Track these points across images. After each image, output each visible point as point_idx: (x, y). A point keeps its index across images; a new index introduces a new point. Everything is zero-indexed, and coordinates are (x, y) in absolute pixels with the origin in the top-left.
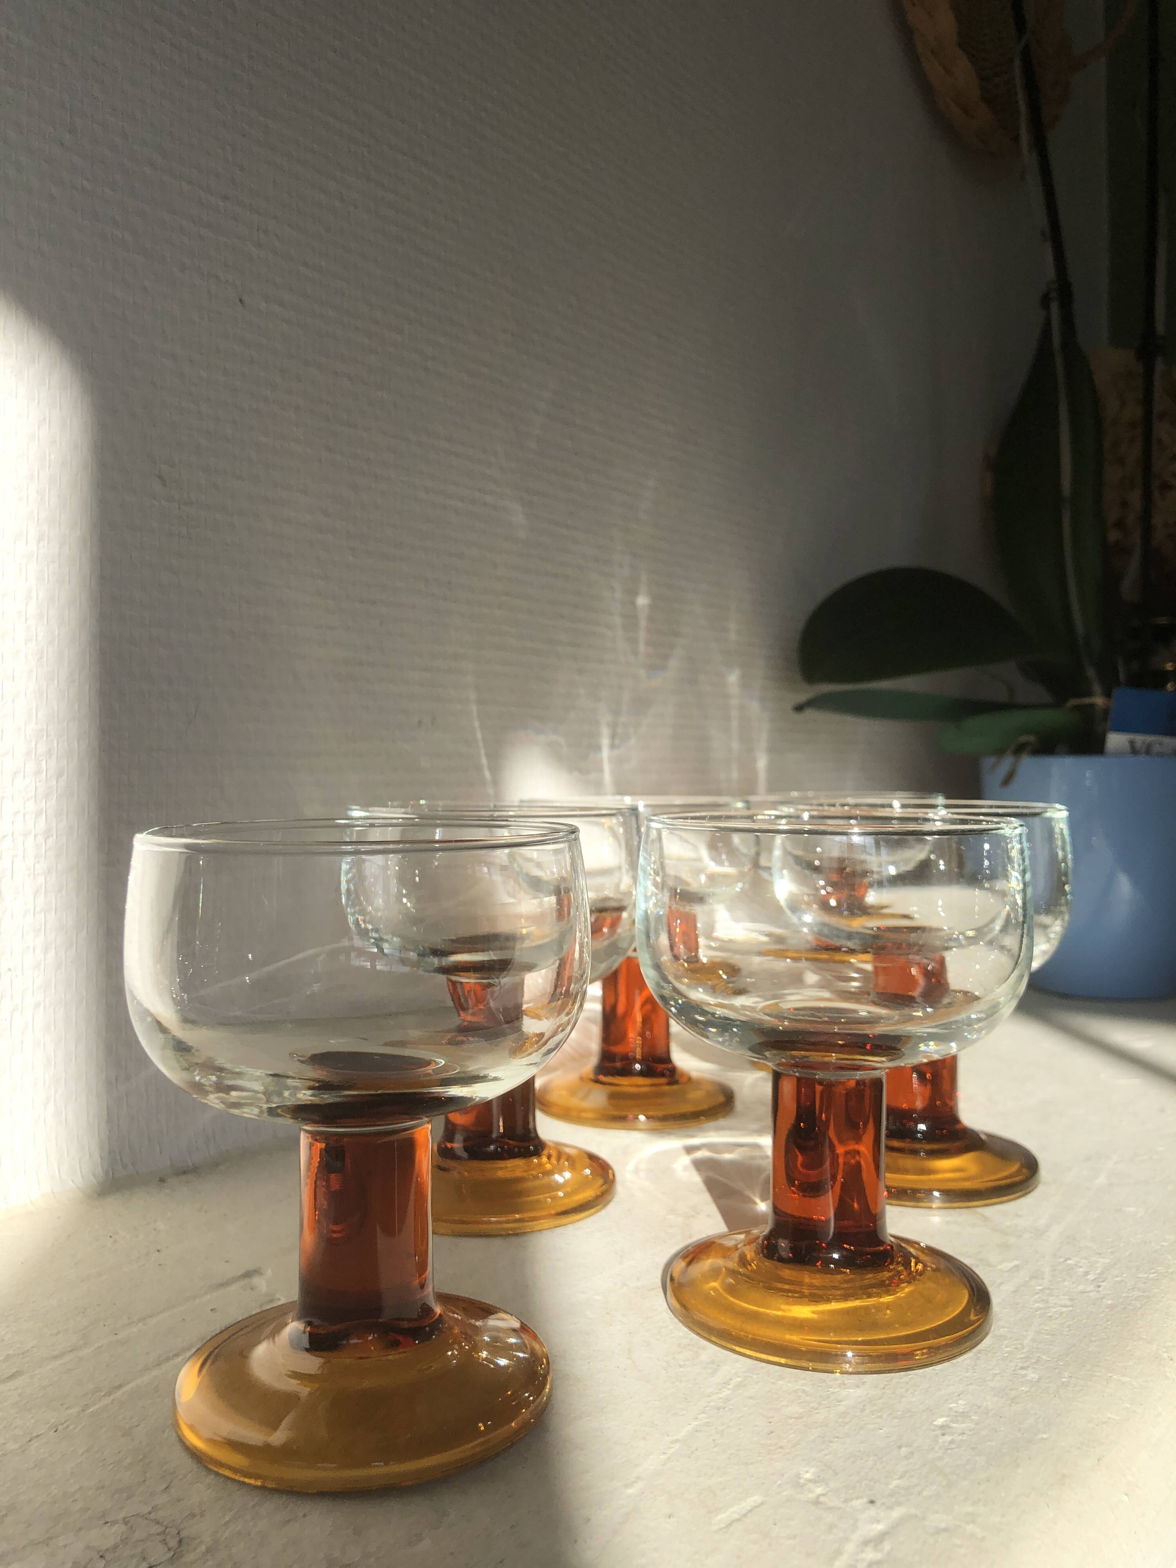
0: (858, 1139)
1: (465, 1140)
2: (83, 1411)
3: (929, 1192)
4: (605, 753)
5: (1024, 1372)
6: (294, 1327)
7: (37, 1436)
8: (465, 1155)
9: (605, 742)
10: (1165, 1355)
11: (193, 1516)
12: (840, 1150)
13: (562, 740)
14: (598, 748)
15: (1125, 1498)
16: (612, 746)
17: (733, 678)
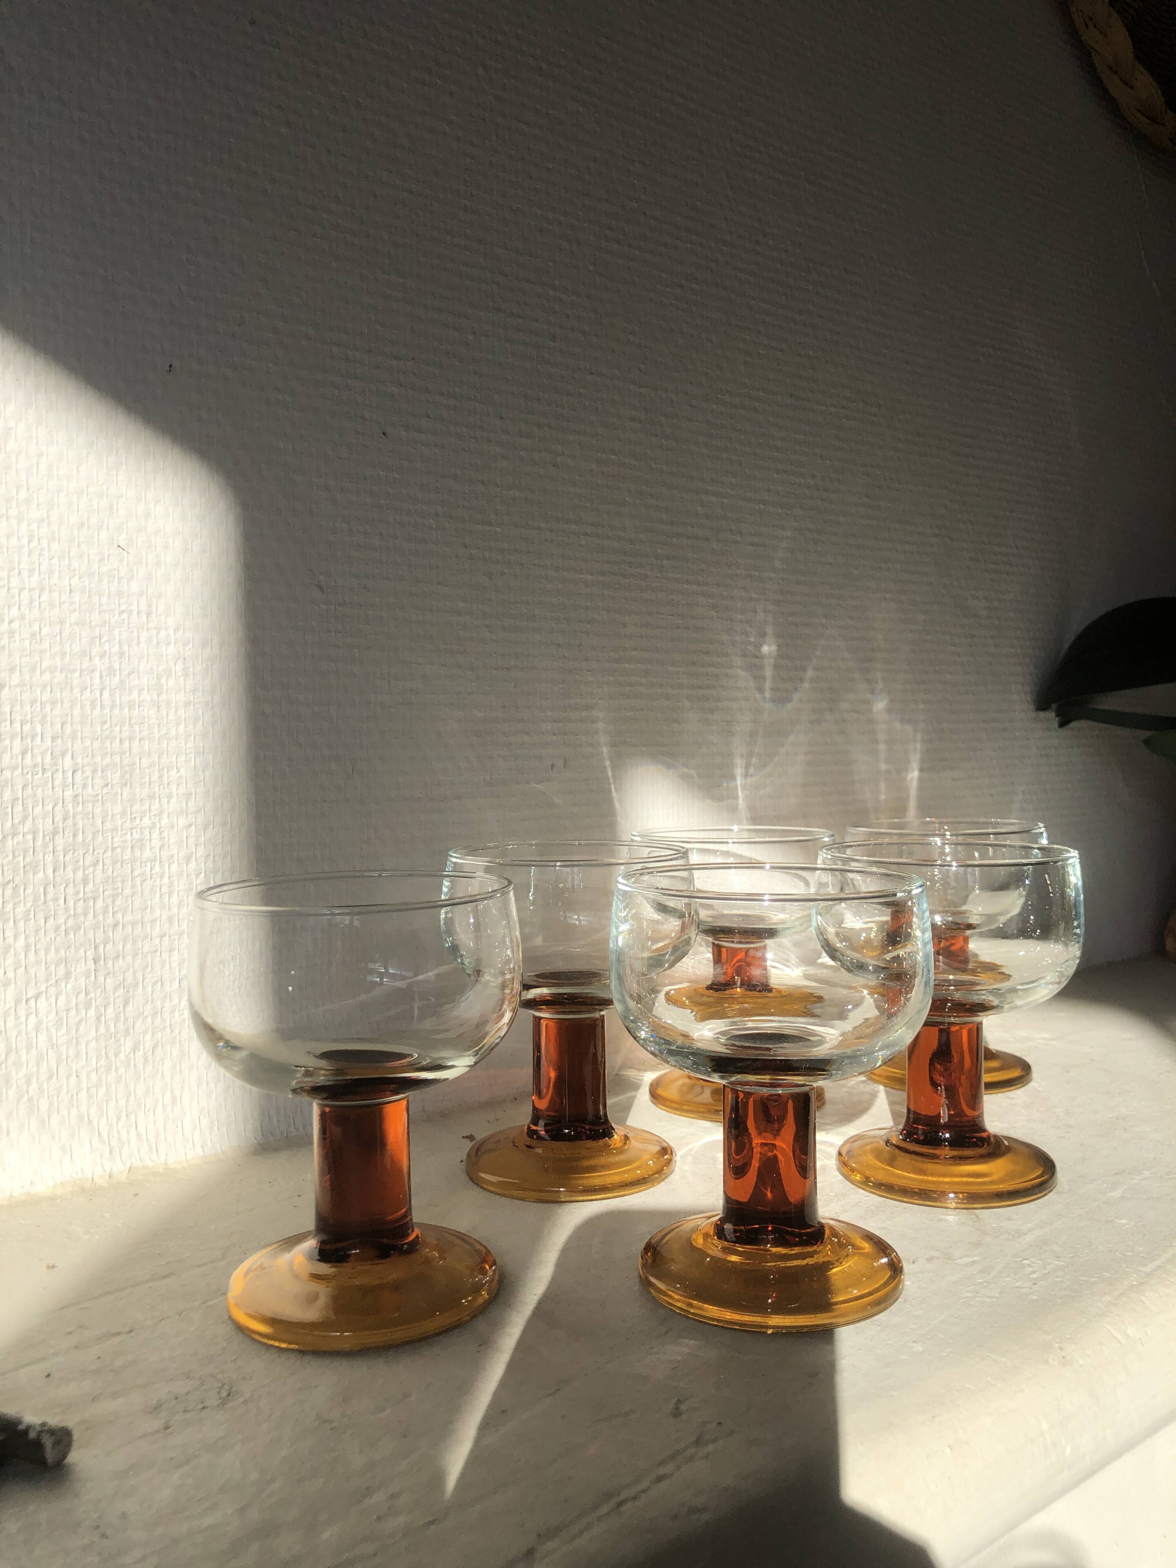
0: (777, 1133)
1: (546, 1125)
2: (203, 1303)
3: (944, 1194)
4: (739, 781)
5: (914, 1344)
6: (311, 1244)
7: (167, 1317)
8: (547, 1137)
9: (739, 771)
10: (1057, 1345)
11: (245, 1379)
12: (756, 1141)
13: (693, 772)
14: (733, 778)
15: (948, 1450)
16: (746, 775)
17: (880, 705)
